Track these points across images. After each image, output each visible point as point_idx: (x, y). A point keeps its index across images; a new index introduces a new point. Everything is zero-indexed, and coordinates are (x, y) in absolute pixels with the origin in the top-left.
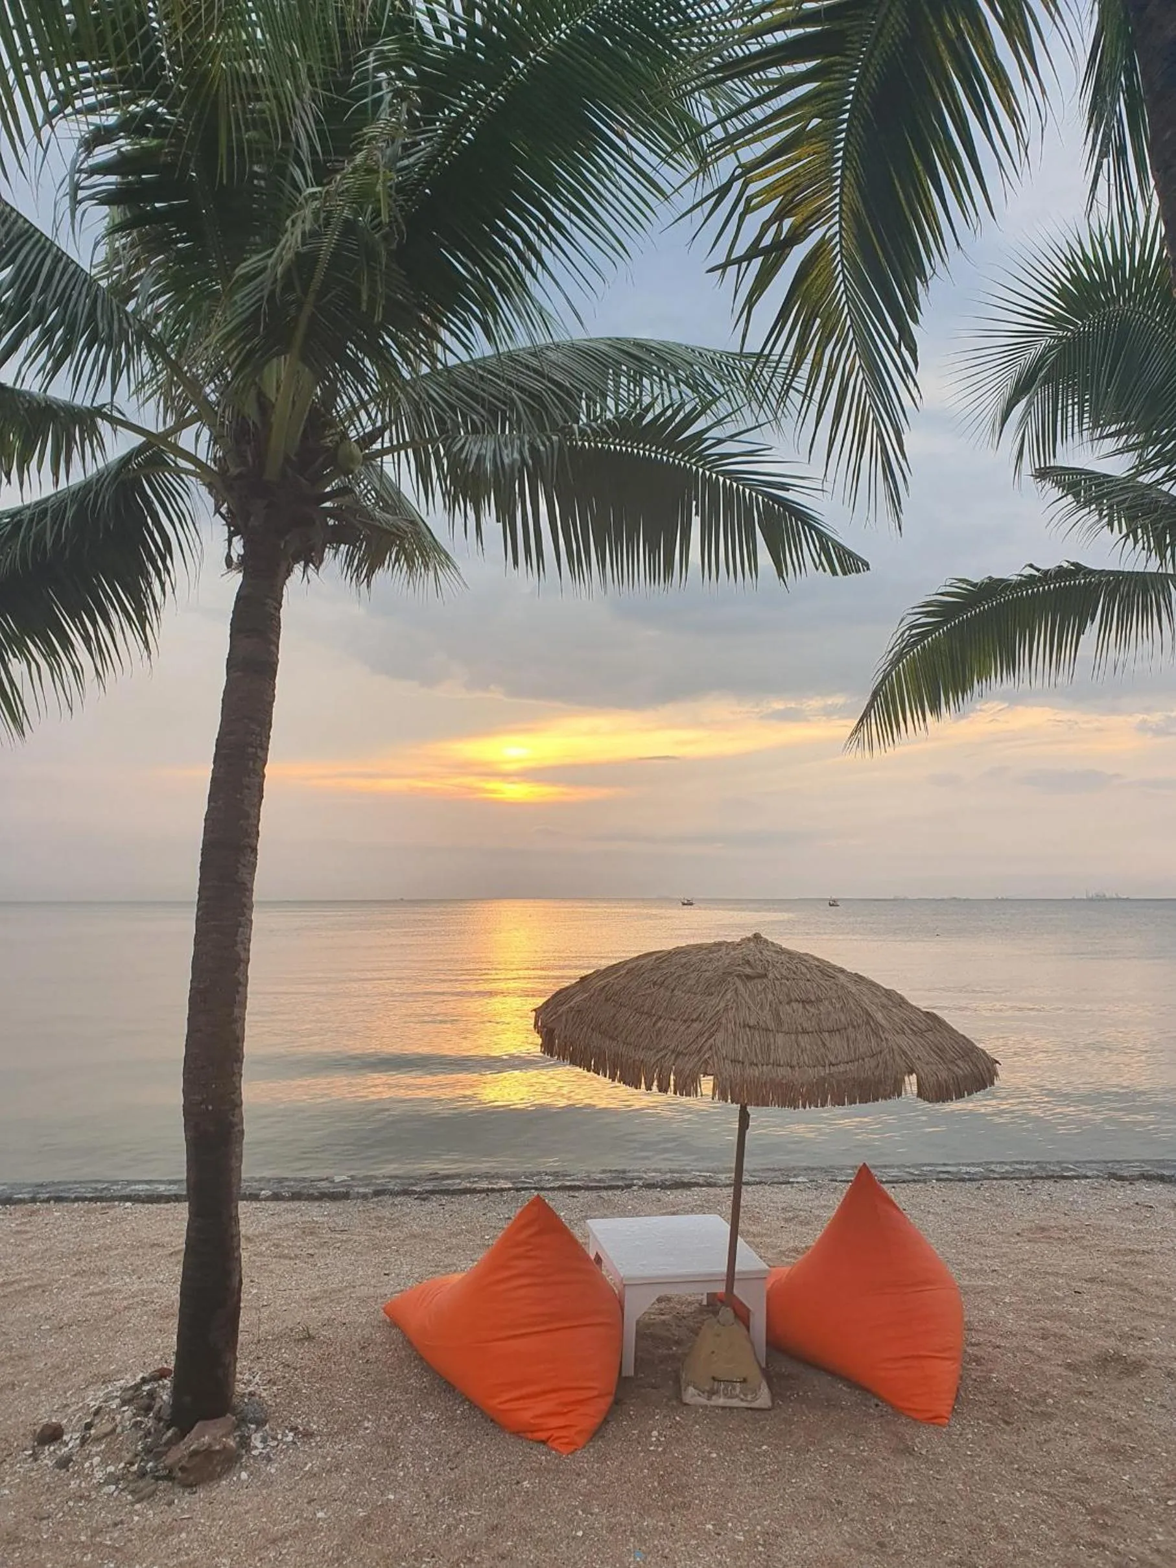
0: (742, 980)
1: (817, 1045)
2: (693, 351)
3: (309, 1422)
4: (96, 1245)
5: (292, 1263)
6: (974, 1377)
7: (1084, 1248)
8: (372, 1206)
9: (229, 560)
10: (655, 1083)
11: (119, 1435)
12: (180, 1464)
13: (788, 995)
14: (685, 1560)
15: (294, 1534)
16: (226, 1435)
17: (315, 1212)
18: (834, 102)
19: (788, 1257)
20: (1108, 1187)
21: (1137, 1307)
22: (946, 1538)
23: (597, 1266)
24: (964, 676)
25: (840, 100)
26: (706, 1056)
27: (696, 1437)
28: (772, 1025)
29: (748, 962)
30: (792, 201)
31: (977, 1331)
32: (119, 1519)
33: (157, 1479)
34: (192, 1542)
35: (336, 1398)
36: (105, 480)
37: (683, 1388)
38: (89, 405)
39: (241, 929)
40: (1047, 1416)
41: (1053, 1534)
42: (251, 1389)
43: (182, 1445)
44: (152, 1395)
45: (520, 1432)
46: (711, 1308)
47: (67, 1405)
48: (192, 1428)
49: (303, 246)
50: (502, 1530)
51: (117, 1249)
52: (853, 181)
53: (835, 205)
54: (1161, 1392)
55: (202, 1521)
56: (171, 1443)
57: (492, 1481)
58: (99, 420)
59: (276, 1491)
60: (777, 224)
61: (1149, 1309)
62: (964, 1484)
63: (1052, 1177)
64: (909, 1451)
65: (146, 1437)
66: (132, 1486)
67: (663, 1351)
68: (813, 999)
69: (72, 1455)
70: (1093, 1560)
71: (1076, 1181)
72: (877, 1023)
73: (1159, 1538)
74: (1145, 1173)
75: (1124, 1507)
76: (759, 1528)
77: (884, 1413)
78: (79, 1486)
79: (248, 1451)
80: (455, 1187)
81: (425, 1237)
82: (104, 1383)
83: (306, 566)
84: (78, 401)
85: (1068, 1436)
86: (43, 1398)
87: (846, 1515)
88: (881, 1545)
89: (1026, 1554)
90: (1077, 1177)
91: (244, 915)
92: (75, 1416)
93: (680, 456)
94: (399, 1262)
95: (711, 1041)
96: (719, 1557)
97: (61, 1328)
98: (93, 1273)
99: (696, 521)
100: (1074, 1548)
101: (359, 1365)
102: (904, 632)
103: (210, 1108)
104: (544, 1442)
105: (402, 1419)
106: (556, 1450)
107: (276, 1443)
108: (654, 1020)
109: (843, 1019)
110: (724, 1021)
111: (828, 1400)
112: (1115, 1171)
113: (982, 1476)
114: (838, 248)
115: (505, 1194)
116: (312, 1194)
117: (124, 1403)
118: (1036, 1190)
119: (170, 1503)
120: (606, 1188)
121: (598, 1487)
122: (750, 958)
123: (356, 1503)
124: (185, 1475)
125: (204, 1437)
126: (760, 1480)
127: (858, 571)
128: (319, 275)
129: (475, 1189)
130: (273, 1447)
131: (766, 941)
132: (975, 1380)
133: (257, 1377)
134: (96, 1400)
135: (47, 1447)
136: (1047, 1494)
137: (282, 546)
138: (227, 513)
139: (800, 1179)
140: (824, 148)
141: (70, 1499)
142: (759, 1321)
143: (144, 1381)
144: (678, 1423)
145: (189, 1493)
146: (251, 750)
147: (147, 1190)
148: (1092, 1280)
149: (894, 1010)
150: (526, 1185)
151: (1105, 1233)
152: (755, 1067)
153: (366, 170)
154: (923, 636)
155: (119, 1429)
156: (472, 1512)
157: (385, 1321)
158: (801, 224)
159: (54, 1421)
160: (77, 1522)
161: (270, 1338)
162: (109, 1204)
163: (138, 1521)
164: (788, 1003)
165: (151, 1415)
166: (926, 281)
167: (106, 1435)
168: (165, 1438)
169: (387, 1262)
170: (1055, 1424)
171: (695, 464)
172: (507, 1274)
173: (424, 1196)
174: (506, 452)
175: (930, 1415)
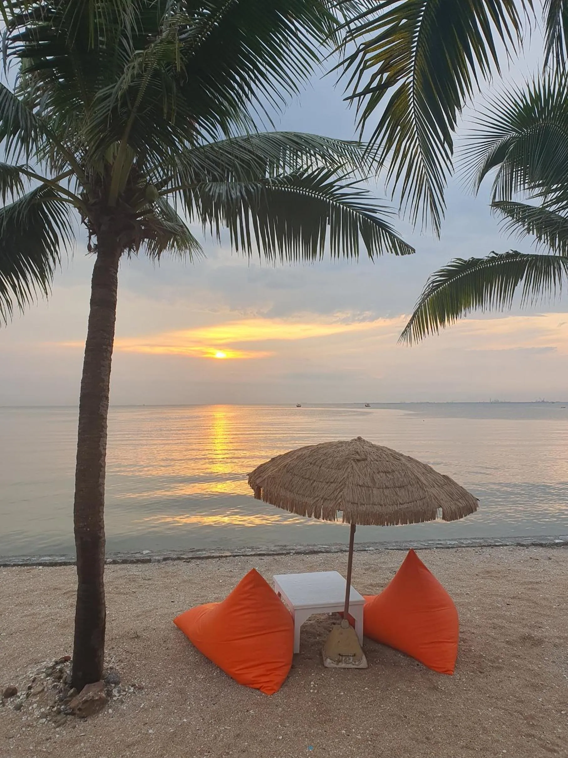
0: (355, 461)
1: (393, 494)
2: (324, 139)
3: (141, 681)
4: (26, 590)
5: (125, 596)
6: (463, 649)
7: (508, 581)
8: (163, 566)
9: (89, 247)
10: (313, 514)
11: (46, 692)
12: (78, 708)
13: (378, 469)
14: (333, 750)
15: (138, 742)
16: (101, 691)
17: (134, 570)
18: (415, 11)
19: (368, 588)
20: (517, 550)
21: (537, 611)
22: (459, 734)
23: (279, 598)
24: (457, 307)
25: (418, 10)
26: (339, 501)
27: (332, 684)
28: (370, 484)
29: (357, 452)
30: (388, 64)
31: (462, 625)
32: (49, 736)
33: (67, 714)
34: (87, 748)
35: (153, 668)
36: (24, 204)
37: (324, 659)
38: (15, 165)
39: (102, 439)
40: (500, 668)
41: (509, 731)
42: (111, 665)
43: (78, 697)
44: (61, 671)
45: (246, 684)
46: (334, 617)
47: (17, 676)
48: (84, 687)
49: (131, 82)
50: (242, 736)
51: (37, 591)
52: (422, 54)
53: (412, 66)
54: (552, 654)
55: (91, 736)
56: (72, 696)
57: (235, 710)
58: (20, 173)
59: (126, 718)
60: (380, 75)
61: (542, 612)
62: (464, 705)
63: (490, 545)
64: (435, 688)
65: (60, 693)
66: (55, 719)
67: (312, 640)
68: (390, 471)
69: (22, 703)
70: (530, 743)
71: (501, 547)
72: (422, 483)
73: (560, 731)
74: (534, 543)
75: (541, 715)
76: (368, 732)
77: (422, 669)
78: (27, 719)
79: (112, 698)
80: (203, 556)
81: (190, 581)
82: (36, 663)
83: (130, 250)
84: (9, 163)
85: (510, 678)
86: (5, 672)
87: (409, 723)
88: (427, 738)
89: (498, 741)
90: (502, 545)
91: (103, 431)
92: (22, 682)
93: (321, 194)
94: (178, 595)
95: (341, 493)
96: (350, 747)
97: (12, 634)
98: (25, 605)
99: (328, 228)
100: (520, 737)
101: (164, 650)
102: (430, 284)
103: (88, 529)
104: (258, 689)
105: (187, 679)
106: (265, 693)
107: (125, 693)
108: (311, 482)
109: (405, 481)
110: (347, 483)
111: (394, 663)
112: (520, 542)
113: (472, 701)
114: (412, 89)
115: (228, 558)
116: (133, 560)
117: (48, 675)
118: (483, 552)
119: (74, 727)
120: (278, 554)
121: (287, 712)
122: (359, 450)
123: (168, 725)
124: (81, 712)
125: (90, 693)
126: (365, 706)
127: (409, 253)
128: (139, 99)
129: (213, 556)
130: (124, 695)
131: (364, 441)
132: (464, 651)
133: (113, 659)
134: (33, 673)
135: (9, 699)
136: (503, 709)
137: (118, 240)
138: (88, 222)
139: (371, 548)
140: (408, 35)
141: (23, 726)
142: (360, 625)
143: (57, 663)
144: (323, 677)
145: (83, 722)
146: (104, 347)
147: (50, 560)
148: (514, 598)
149: (428, 475)
150: (238, 554)
151: (517, 573)
152: (363, 506)
153: (167, 42)
154: (438, 286)
155: (46, 690)
156: (226, 727)
157: (174, 627)
158: (393, 76)
159: (12, 685)
160: (27, 739)
161: (117, 637)
162: (30, 567)
163: (58, 737)
164: (378, 473)
165: (61, 681)
166: (461, 108)
167: (39, 693)
168: (69, 693)
169: (172, 595)
170: (504, 672)
171: (328, 198)
172: (238, 607)
173: (188, 560)
174: (233, 192)
175: (444, 670)
